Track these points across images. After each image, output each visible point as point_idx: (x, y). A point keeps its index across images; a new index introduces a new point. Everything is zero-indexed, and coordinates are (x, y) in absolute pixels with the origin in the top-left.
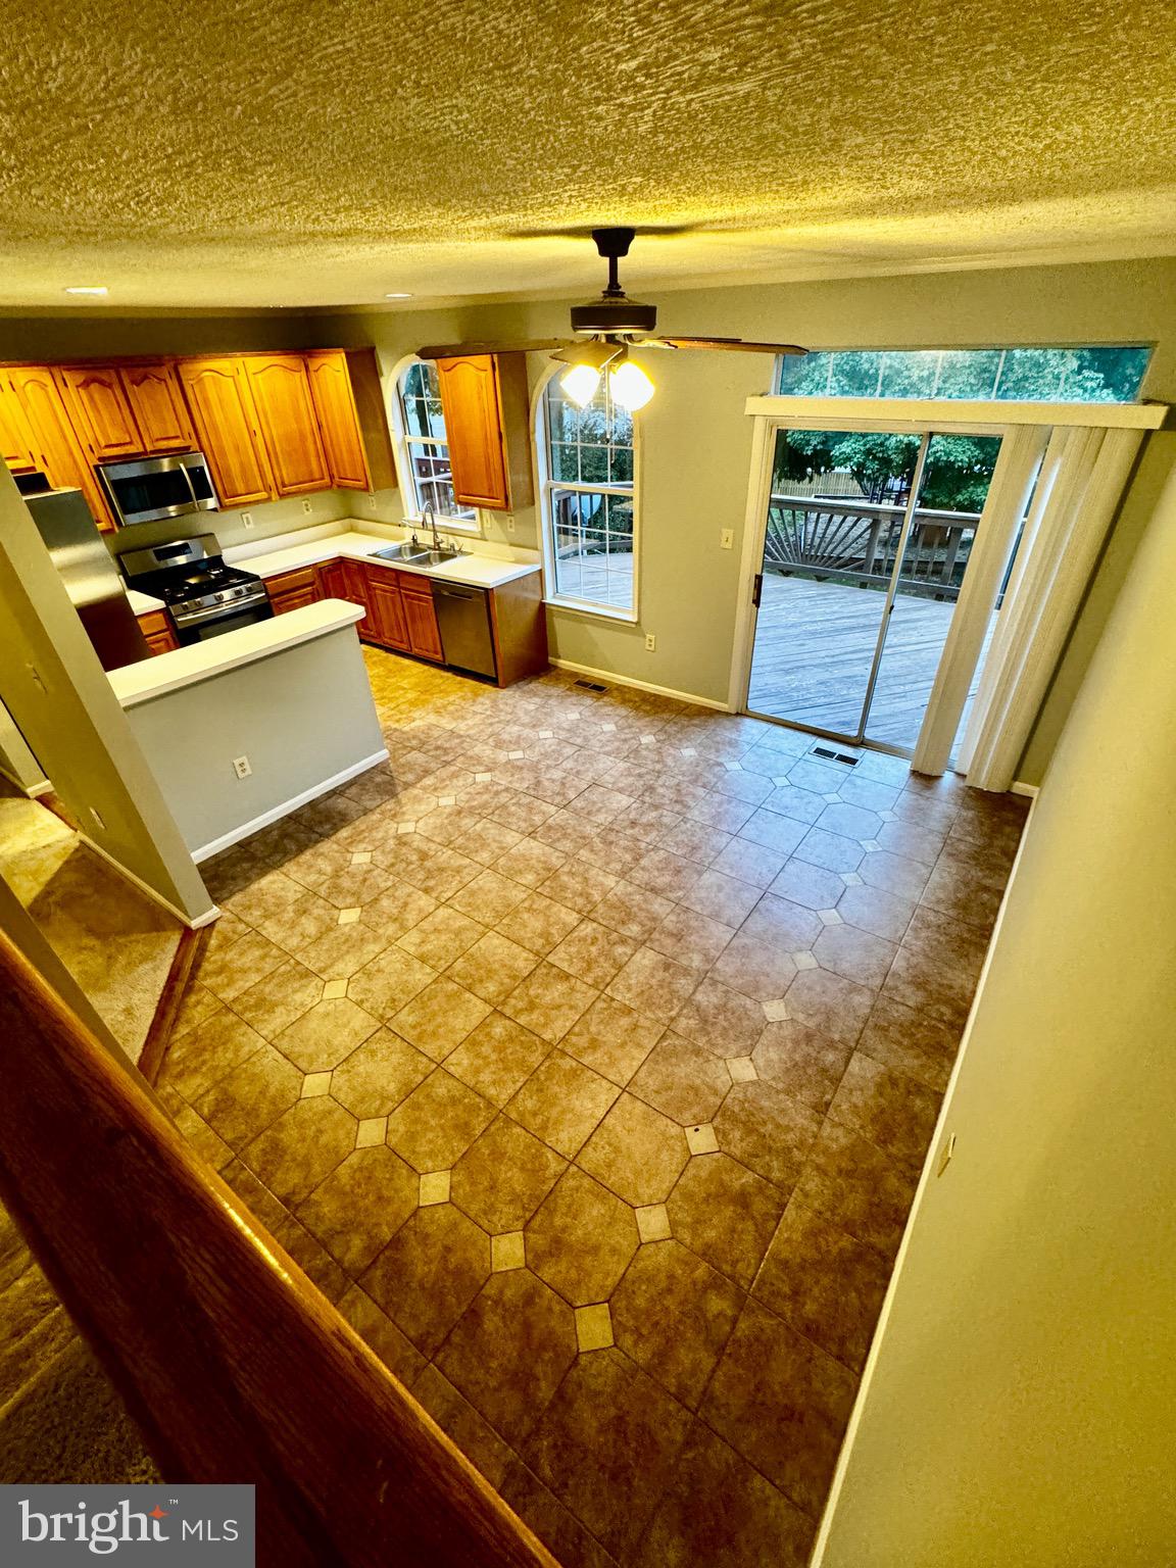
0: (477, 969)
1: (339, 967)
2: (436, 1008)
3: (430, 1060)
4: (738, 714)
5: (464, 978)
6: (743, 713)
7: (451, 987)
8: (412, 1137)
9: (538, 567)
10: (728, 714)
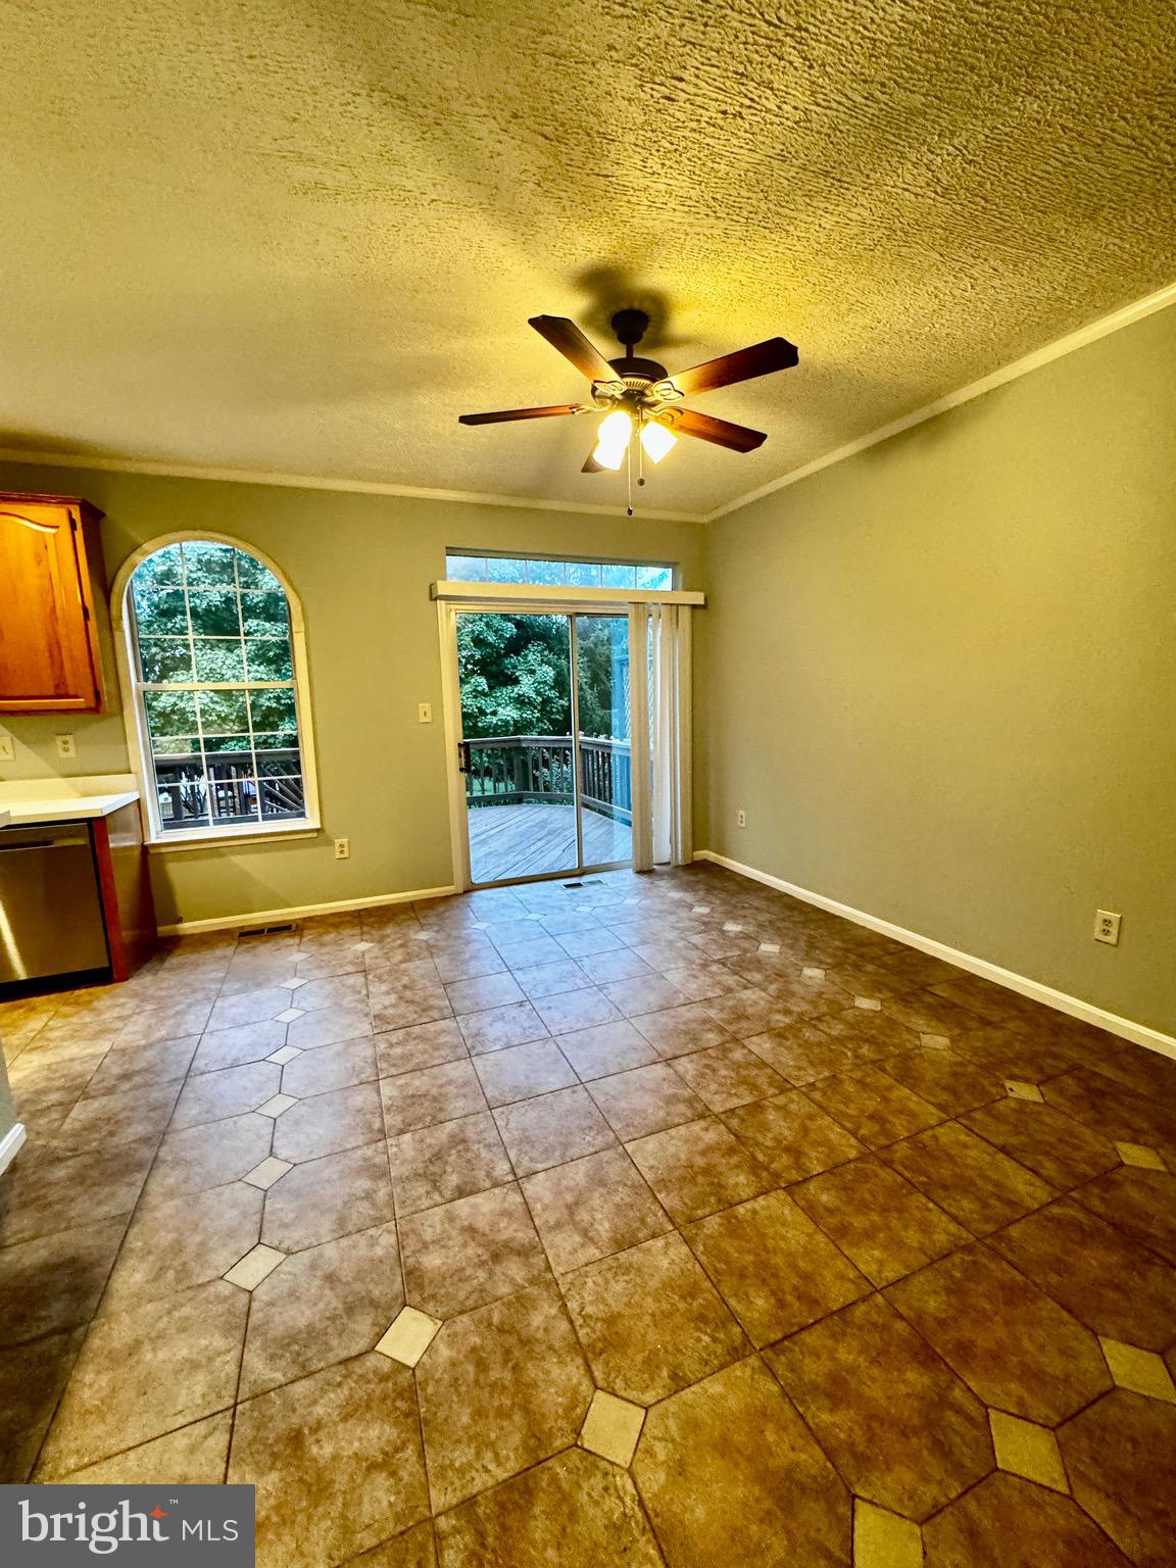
0: (696, 1184)
1: (550, 1399)
2: (750, 1258)
3: (864, 1299)
4: (465, 892)
5: (704, 1203)
6: (471, 889)
7: (713, 1224)
8: (1033, 1377)
9: (135, 796)
10: (456, 895)
